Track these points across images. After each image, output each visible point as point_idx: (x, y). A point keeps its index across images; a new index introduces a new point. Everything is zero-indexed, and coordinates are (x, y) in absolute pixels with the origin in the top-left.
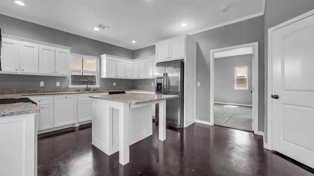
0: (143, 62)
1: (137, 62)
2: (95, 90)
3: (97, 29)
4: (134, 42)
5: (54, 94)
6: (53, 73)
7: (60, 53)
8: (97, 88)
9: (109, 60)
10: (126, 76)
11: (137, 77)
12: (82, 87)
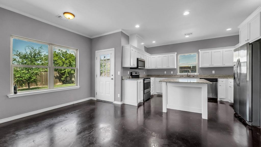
2: (193, 77)
6: (167, 67)
7: (170, 56)
8: (195, 75)
9: (203, 53)
12: (185, 74)
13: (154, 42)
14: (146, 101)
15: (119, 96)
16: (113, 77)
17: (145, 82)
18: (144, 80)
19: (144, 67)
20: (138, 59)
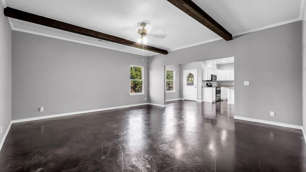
14: (218, 101)
15: (200, 97)
16: (196, 86)
17: (217, 89)
18: (216, 88)
19: (216, 80)
20: (212, 75)
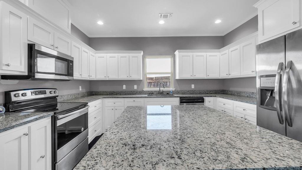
0: (237, 49)
1: (227, 51)
2: (168, 94)
3: (162, 22)
4: (218, 21)
5: (124, 97)
6: (127, 78)
7: (133, 58)
8: (170, 91)
9: (182, 56)
10: (208, 75)
11: (227, 76)
12: (155, 90)
13: (100, 23)
17: (59, 123)
